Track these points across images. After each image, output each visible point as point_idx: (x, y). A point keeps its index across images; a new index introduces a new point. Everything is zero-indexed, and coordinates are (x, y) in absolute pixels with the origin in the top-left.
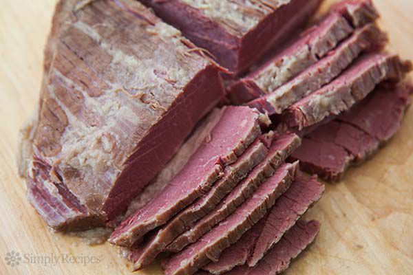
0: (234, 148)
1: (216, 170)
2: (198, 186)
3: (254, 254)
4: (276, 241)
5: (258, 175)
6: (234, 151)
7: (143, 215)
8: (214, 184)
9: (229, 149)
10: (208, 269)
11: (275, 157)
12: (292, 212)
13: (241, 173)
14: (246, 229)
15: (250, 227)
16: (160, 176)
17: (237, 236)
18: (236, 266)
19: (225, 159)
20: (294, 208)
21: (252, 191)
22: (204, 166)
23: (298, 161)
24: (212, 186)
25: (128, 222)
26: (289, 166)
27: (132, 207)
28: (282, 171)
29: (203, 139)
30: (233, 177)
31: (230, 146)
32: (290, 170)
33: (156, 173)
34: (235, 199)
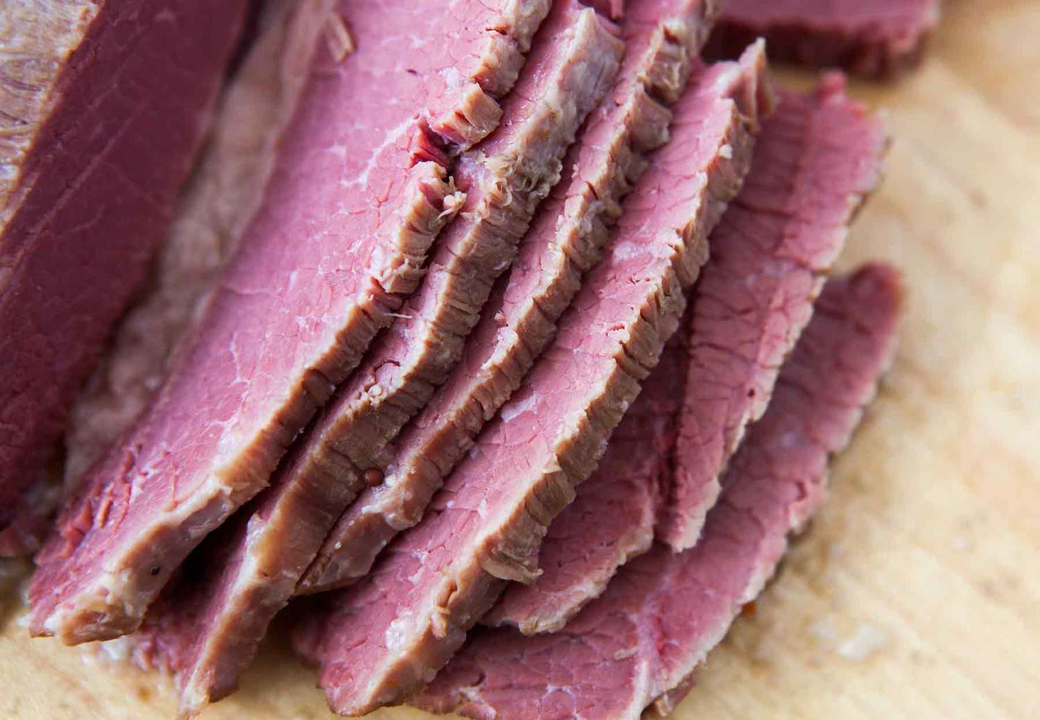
0: (477, 68)
1: (426, 190)
2: (368, 285)
3: (681, 494)
4: (757, 408)
5: (615, 159)
6: (478, 79)
7: (149, 468)
8: (433, 254)
9: (451, 76)
10: (509, 618)
11: (661, 56)
12: (786, 266)
13: (536, 171)
14: (625, 405)
15: (638, 389)
16: (169, 258)
17: (593, 446)
18: (619, 568)
19: (448, 129)
20: (792, 247)
21: (601, 231)
22: (363, 179)
23: (760, 44)
24: (426, 265)
25: (90, 519)
26: (726, 76)
27: (83, 434)
28: (705, 105)
29: (310, 49)
30: (509, 200)
31: (455, 63)
32: (737, 93)
33: (143, 255)
34: (541, 292)
